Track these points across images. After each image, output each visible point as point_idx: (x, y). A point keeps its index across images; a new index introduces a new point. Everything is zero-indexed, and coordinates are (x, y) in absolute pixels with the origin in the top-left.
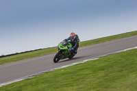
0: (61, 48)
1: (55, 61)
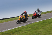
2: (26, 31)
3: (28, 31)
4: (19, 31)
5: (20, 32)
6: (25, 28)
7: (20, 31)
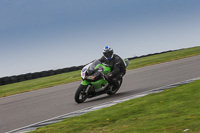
2: (160, 112)
3: (170, 111)
4: (134, 113)
5: (140, 117)
6: (158, 101)
7: (139, 111)
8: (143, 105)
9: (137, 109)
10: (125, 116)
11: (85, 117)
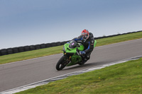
0: (68, 51)
1: (58, 69)
4: (118, 74)
7: (122, 73)
8: (124, 69)
9: (120, 71)
10: (112, 76)
11: (83, 76)
